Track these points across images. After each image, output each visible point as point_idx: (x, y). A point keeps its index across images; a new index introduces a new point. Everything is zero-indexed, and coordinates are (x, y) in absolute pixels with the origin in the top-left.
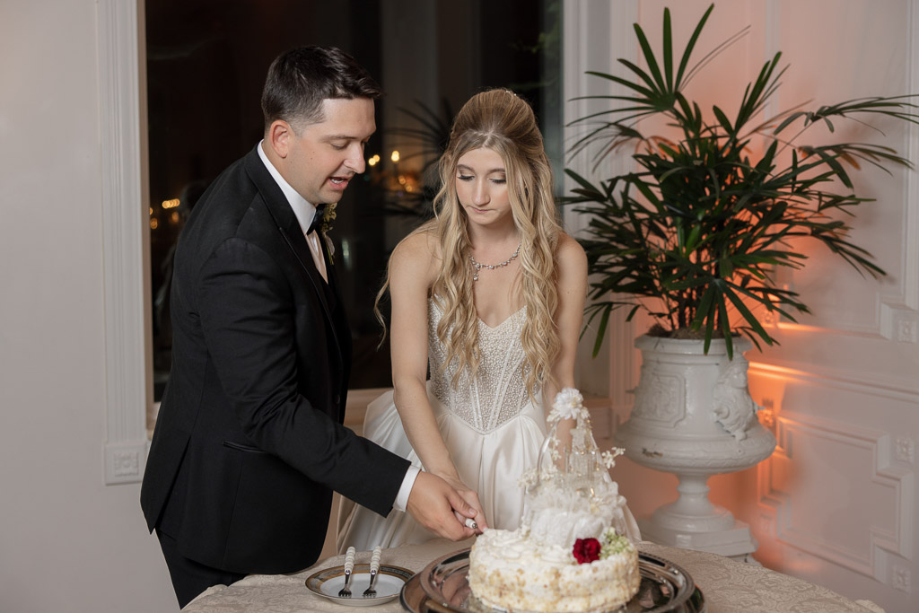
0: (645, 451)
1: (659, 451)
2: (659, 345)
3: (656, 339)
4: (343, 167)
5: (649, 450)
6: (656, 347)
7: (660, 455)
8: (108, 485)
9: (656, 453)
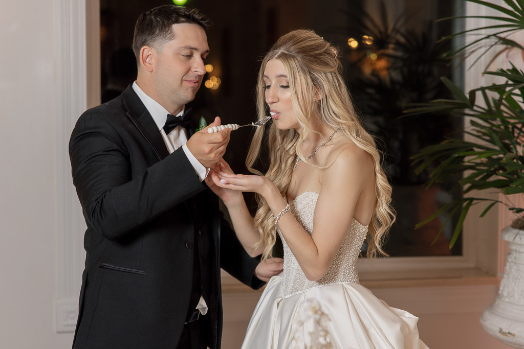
0: (501, 331)
1: (512, 332)
2: (518, 238)
3: (516, 231)
4: (190, 73)
5: (504, 330)
6: (514, 238)
7: (514, 335)
8: (59, 332)
9: (509, 333)
